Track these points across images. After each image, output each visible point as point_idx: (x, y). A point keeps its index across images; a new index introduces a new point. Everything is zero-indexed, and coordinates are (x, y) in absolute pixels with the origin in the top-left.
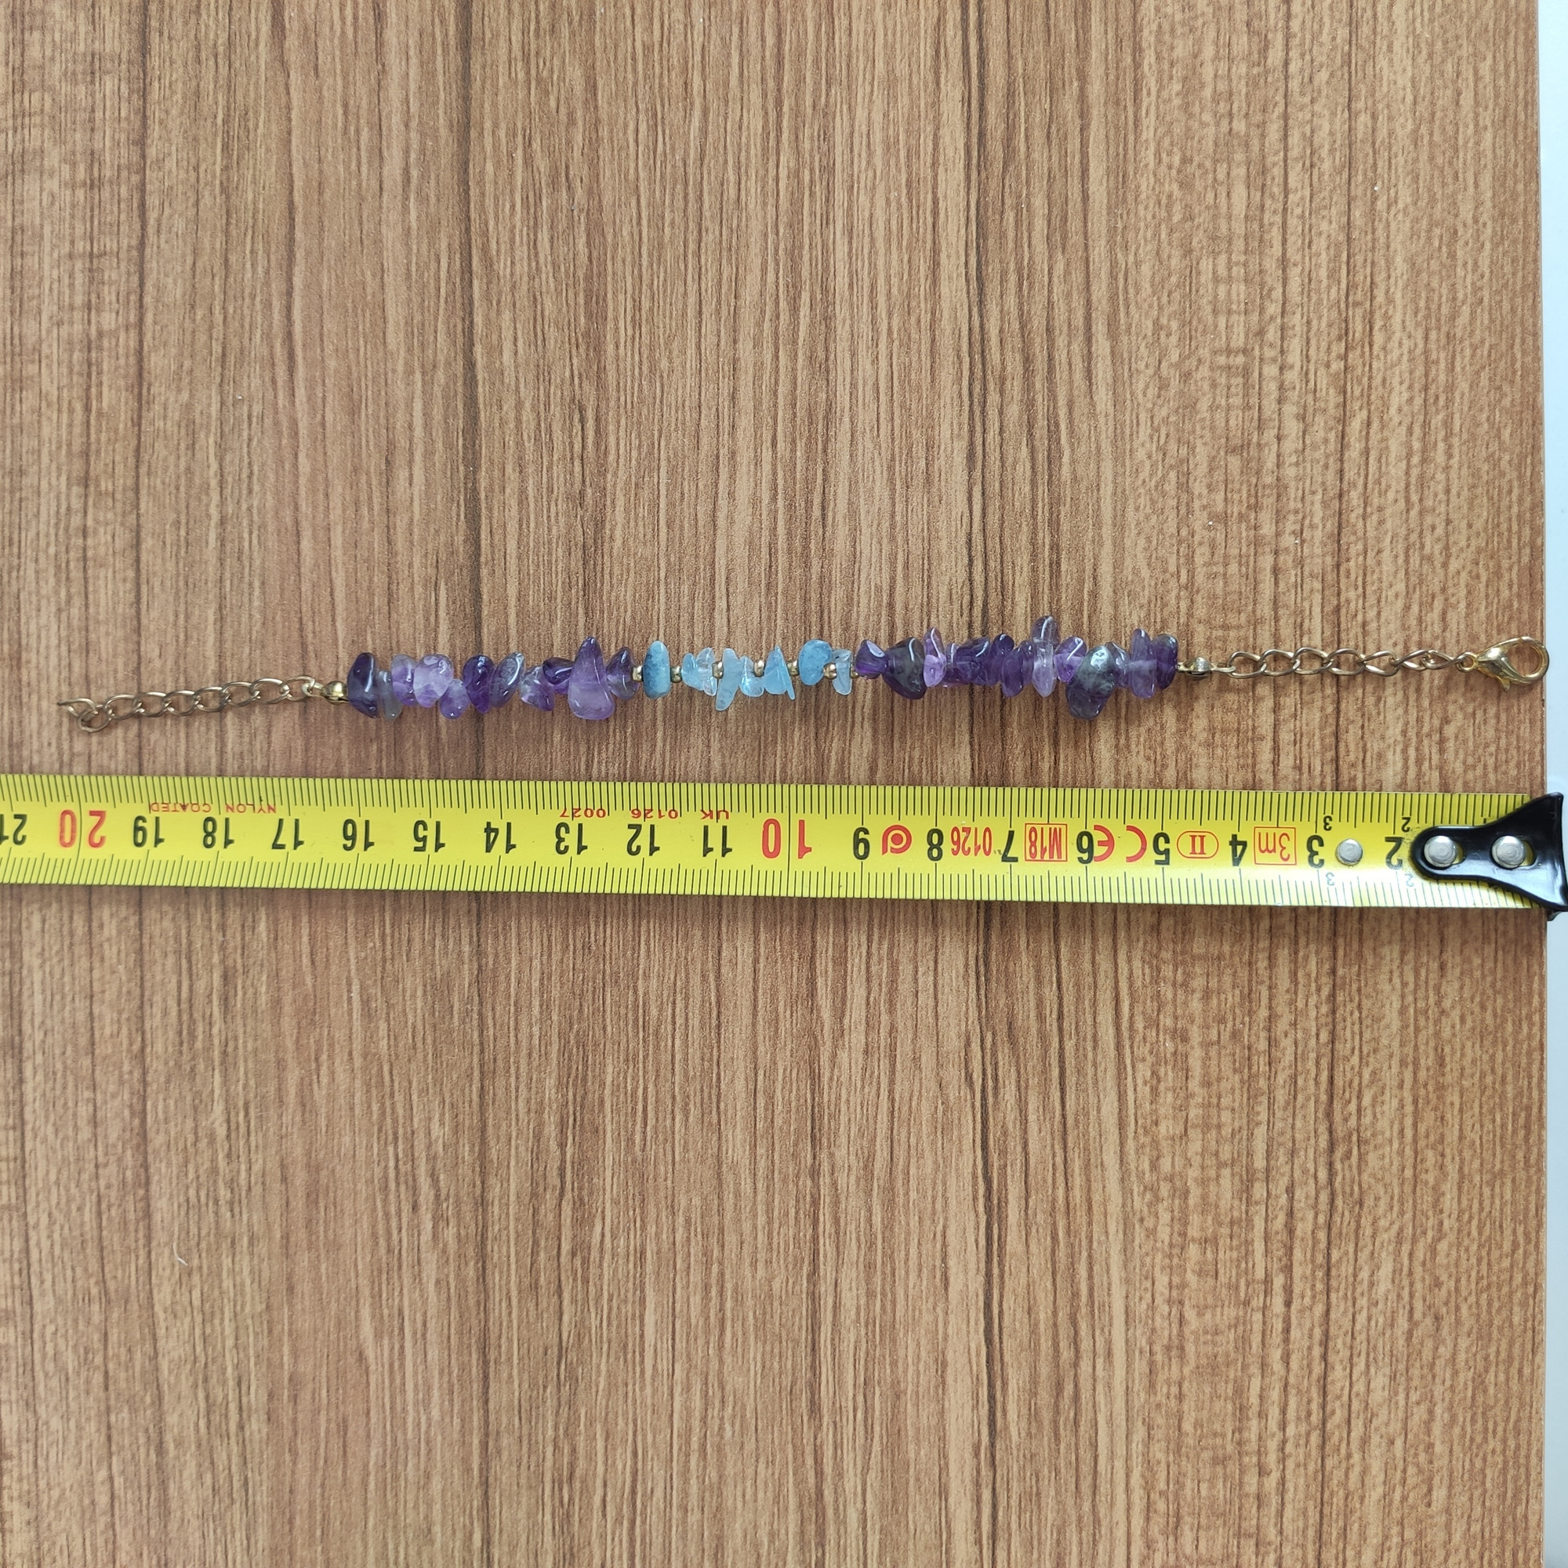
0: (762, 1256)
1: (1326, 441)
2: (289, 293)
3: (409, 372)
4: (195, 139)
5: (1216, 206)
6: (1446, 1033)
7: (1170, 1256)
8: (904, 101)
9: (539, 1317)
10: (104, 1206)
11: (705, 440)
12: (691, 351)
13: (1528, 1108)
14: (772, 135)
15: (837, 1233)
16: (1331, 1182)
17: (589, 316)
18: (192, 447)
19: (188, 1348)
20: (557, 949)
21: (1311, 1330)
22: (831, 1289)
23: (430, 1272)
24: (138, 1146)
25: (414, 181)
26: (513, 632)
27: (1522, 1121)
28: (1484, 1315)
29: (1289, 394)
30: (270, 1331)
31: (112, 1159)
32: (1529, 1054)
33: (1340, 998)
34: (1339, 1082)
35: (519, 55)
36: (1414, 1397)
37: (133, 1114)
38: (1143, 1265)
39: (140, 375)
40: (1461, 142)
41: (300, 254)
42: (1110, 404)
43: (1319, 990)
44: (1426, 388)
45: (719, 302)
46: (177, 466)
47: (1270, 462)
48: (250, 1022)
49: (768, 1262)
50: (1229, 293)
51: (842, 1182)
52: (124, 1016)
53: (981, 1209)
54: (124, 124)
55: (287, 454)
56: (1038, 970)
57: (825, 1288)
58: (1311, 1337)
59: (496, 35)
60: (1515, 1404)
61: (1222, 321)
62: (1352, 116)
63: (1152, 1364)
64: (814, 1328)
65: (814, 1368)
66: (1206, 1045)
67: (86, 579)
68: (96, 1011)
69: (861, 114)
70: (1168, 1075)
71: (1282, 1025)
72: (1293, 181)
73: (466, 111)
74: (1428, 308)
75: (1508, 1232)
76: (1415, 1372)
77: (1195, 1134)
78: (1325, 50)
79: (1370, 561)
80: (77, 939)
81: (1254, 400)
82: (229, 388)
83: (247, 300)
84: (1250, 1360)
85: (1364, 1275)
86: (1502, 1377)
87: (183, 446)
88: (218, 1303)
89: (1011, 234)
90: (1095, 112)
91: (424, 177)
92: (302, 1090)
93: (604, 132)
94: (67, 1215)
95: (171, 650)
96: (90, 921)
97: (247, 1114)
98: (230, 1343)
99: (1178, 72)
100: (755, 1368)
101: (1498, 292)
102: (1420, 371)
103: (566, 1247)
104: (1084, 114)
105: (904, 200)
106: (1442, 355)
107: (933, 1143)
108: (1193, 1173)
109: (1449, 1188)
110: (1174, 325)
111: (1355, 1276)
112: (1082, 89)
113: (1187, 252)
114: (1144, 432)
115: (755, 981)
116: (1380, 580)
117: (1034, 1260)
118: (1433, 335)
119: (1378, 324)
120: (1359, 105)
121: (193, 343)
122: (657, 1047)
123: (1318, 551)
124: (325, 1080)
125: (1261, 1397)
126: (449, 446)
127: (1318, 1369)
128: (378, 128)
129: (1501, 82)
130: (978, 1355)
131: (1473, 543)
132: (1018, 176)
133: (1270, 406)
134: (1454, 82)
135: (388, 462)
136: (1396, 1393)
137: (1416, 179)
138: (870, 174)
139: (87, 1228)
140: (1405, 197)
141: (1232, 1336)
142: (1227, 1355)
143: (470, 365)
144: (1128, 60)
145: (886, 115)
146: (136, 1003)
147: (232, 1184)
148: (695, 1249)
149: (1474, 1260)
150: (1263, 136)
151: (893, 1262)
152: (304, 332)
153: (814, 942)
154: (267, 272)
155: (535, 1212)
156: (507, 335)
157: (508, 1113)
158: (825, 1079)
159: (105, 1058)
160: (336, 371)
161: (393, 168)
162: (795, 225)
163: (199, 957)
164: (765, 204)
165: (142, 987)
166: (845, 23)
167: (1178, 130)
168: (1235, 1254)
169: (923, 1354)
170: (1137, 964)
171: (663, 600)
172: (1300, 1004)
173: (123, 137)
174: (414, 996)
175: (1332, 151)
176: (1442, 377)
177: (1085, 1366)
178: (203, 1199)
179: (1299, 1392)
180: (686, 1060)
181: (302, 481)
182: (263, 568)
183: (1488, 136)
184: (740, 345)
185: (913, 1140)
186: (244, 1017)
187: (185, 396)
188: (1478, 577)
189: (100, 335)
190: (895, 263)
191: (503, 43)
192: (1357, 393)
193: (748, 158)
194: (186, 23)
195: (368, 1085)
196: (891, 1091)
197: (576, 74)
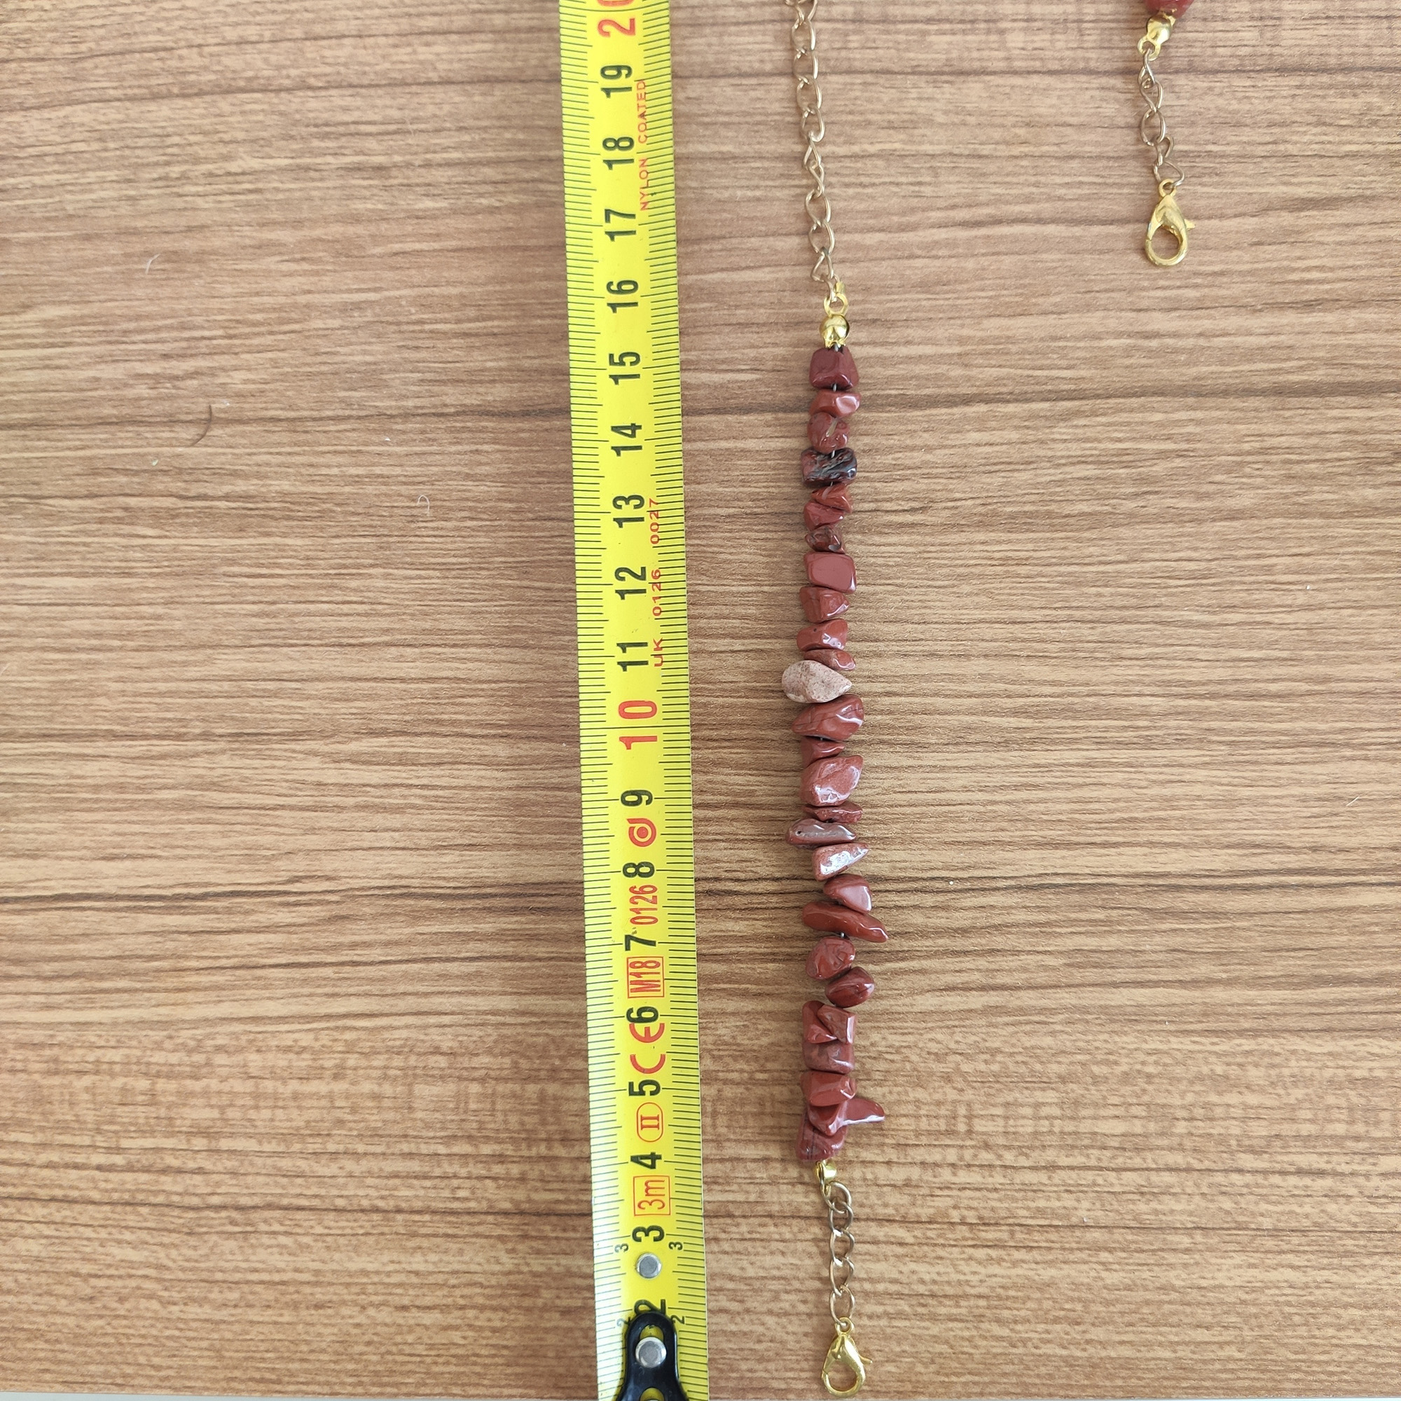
0: (129, 687)
1: (886, 1205)
2: (1040, 221)
3: (961, 341)
4: (1193, 124)
5: (1105, 1106)
6: (345, 1311)
7: (138, 1063)
8: (1212, 815)
9: (67, 477)
10: (162, 54)
11: (893, 628)
12: (978, 615)
13: (279, 1382)
14: (1182, 690)
15: (152, 758)
16: (209, 1207)
17: (1013, 516)
18: (891, 126)
19: (31, 140)
20: (410, 489)
21: (77, 1188)
22: (101, 752)
23: (107, 372)
24: (219, 86)
25: (1146, 343)
26: (712, 445)
27: (268, 1375)
28: (95, 1340)
29: (930, 1172)
30: (48, 219)
31: (206, 61)
32: (328, 1383)
33: (375, 1217)
34: (299, 1215)
35: (1267, 444)
36: (22, 1278)
37: (249, 79)
38: (130, 1038)
39: (962, 73)
40: (1163, 1329)
41: (1077, 231)
42: (923, 1008)
43: (382, 1198)
44: (933, 1296)
45: (1024, 640)
46: (873, 112)
47: (867, 1155)
48: (338, 193)
49: (123, 693)
50: (1024, 1117)
51: (199, 761)
52: (342, 69)
53: (178, 891)
54: (1209, 52)
55: (884, 221)
56: (397, 943)
57: (101, 746)
58: (71, 1187)
59: (1287, 421)
60: (18, 1366)
61: (999, 1111)
62: (1188, 1231)
63: (42, 1045)
64: (63, 736)
65: (27, 737)
66: (331, 1097)
67: (762, 22)
68: (346, 41)
69: (1201, 774)
70: (304, 1062)
71: (350, 1165)
72: (1127, 1176)
73: (1213, 394)
74: (1008, 1298)
75: (170, 1362)
76: (43, 1279)
77: (249, 1086)
78: (1252, 1207)
79: (774, 1246)
80: (415, 20)
81: (924, 1140)
82: (947, 163)
83: (1033, 179)
84: (49, 1134)
85: (127, 1236)
86: (41, 1355)
87: (892, 117)
88: (73, 167)
89: (1083, 916)
90: (1197, 993)
91: (1151, 353)
92: (274, 245)
93: (1189, 528)
94: (153, 19)
95: (695, 109)
96: (434, 32)
97: (251, 191)
98: (37, 180)
99: (1234, 1071)
100: (26, 681)
101: (1021, 1362)
102: (950, 1291)
103: (132, 502)
104: (1195, 983)
105: (1118, 815)
106: (964, 1311)
107: (237, 847)
108: (214, 1084)
109: (206, 1311)
110: (995, 1067)
111: (126, 1228)
112: (1219, 982)
113: (1063, 1079)
114: (896, 1040)
115: (384, 679)
116: (757, 1254)
117: (132, 939)
118: (982, 1303)
119: (994, 1253)
120: (1199, 1237)
121: (993, 125)
122: (321, 587)
123: (784, 1198)
124: (285, 267)
125: (16, 1143)
126: (889, 381)
127: (43, 1193)
128: (1199, 306)
129: (1218, 1366)
130: (44, 888)
131: (791, 1338)
132: (1138, 923)
133: (918, 1155)
134: (1218, 1323)
135: (874, 321)
136: (24, 1262)
137: (1127, 1288)
138: (1144, 784)
139: (142, 39)
140: (1111, 1278)
141: (68, 1117)
142: (52, 1113)
143: (967, 400)
144: (1246, 1024)
145: (1199, 798)
146: (355, 81)
147: (184, 177)
148: (133, 624)
149: (143, 1331)
150: (1171, 1149)
151: (127, 809)
152: (1002, 237)
153: (421, 734)
154: (1060, 198)
155: (165, 472)
156: (996, 436)
157: (257, 445)
158: (293, 746)
159: (301, 50)
160: (963, 269)
161: (1159, 322)
162: (1096, 712)
163: (399, 141)
164: (1117, 683)
165: (370, 86)
166: (1289, 759)
167: (1179, 1071)
168: (141, 1121)
169: (43, 838)
170: (404, 1034)
171: (742, 589)
172: (369, 1181)
173: (1196, 51)
174: (365, 353)
175: (1156, 1212)
176: (942, 1310)
177: (37, 986)
178: (170, 150)
179: (22, 1176)
180: (309, 614)
181: (857, 237)
182: (773, 199)
183: (1167, 1354)
184: (982, 661)
185: (238, 828)
186: (343, 188)
187: (941, 118)
188: (760, 1341)
189: (1002, 32)
190: (1058, 807)
191: (1277, 428)
192: (930, 1234)
193: (1161, 667)
194: (1308, 112)
195: (280, 309)
196: (283, 807)
197: (1246, 500)
